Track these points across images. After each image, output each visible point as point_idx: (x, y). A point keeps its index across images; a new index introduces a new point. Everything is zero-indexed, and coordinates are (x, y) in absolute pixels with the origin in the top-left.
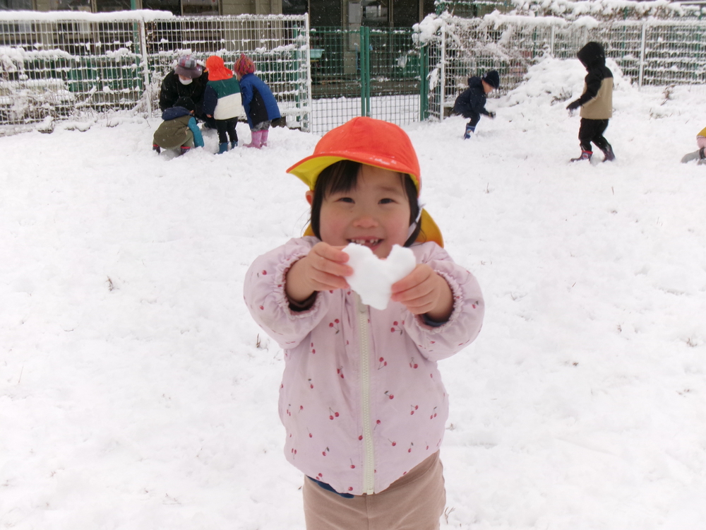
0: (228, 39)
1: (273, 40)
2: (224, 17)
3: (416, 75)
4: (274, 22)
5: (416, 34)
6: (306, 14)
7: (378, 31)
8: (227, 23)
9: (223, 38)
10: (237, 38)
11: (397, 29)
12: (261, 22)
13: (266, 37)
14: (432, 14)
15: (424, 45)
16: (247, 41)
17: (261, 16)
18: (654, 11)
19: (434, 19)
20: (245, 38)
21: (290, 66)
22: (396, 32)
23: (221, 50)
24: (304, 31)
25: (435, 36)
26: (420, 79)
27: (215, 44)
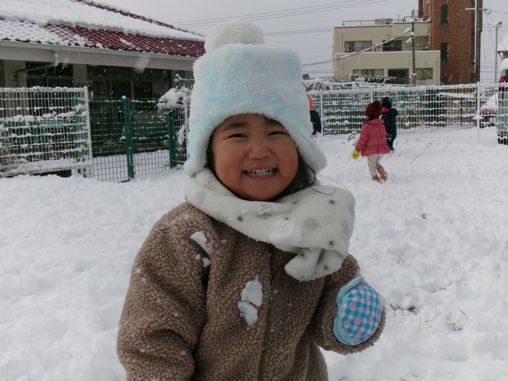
0: (23, 106)
1: (60, 107)
2: (20, 88)
3: (165, 134)
4: (60, 93)
5: (160, 103)
6: (85, 87)
7: (137, 101)
8: (22, 93)
9: (19, 106)
10: (30, 106)
11: (150, 100)
12: (50, 93)
13: (54, 106)
14: (173, 89)
15: (171, 111)
16: (39, 108)
17: (50, 88)
18: (315, 86)
19: (176, 92)
20: (37, 106)
21: (71, 128)
22: (150, 102)
23: (17, 116)
24: (84, 100)
25: (178, 104)
26: (169, 137)
27: (12, 111)
